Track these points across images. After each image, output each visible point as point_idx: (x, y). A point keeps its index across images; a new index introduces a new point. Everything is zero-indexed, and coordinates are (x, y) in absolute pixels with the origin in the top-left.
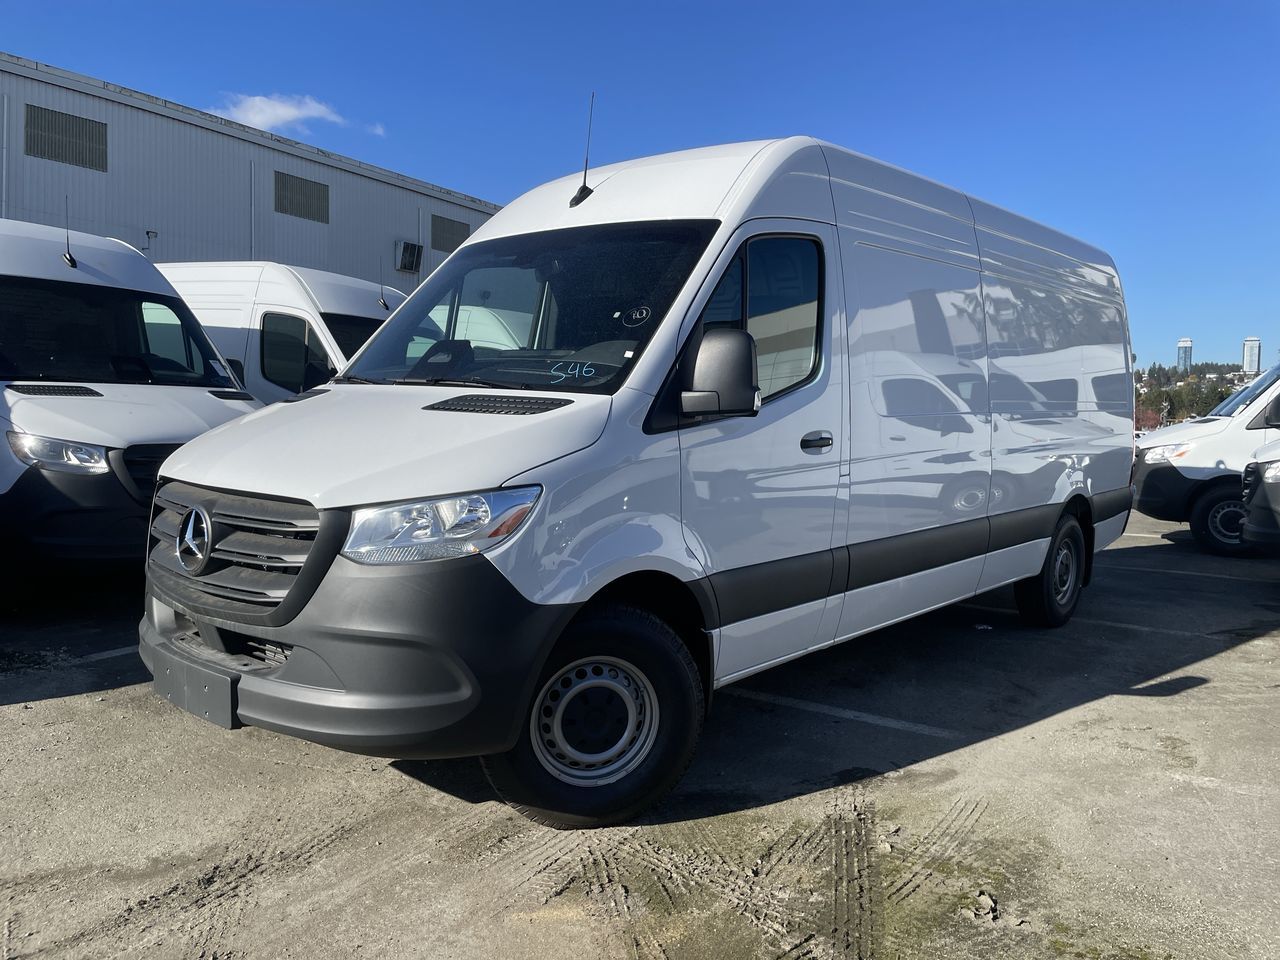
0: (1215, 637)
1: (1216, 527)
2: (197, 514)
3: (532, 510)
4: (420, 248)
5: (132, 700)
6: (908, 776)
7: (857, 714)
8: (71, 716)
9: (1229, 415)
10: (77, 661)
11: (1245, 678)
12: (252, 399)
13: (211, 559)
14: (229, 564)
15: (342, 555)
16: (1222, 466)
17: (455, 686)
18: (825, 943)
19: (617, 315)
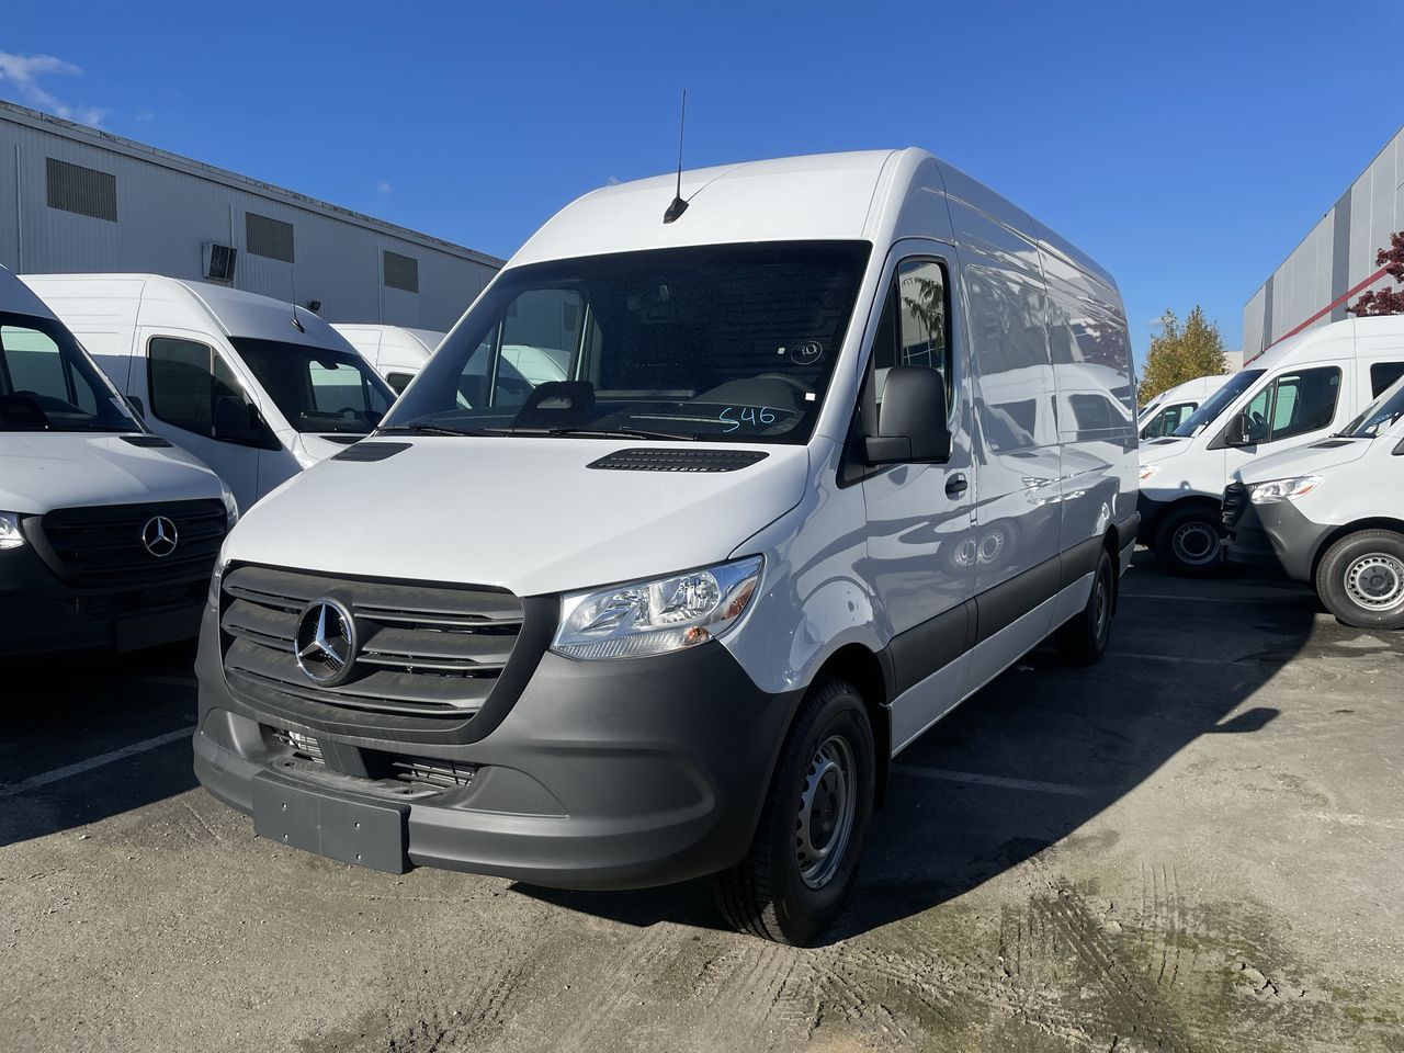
0: (1243, 664)
1: (1180, 549)
2: (328, 608)
3: (758, 585)
4: (233, 252)
5: (126, 834)
6: (1074, 843)
7: (974, 776)
8: (60, 862)
9: (1189, 435)
10: (15, 788)
11: (1303, 705)
12: (170, 446)
13: (356, 664)
14: (376, 668)
15: (550, 651)
16: (1187, 487)
17: (696, 798)
18: (1135, 1045)
19: (781, 351)
